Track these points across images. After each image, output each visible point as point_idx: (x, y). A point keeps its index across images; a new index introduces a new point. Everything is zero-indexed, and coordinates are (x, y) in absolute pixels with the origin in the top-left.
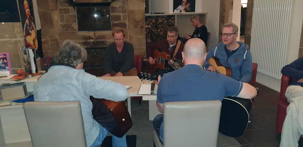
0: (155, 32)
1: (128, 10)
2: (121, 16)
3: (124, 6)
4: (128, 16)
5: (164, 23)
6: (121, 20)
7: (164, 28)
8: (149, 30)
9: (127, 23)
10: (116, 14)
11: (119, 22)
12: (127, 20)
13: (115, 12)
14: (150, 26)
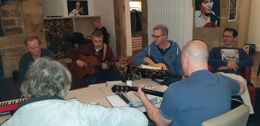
0: (54, 35)
1: (23, 14)
2: (15, 21)
3: (17, 10)
4: (24, 20)
5: (62, 26)
6: (15, 25)
7: (62, 31)
8: (47, 33)
9: (23, 27)
10: (9, 18)
11: (13, 26)
12: (23, 24)
13: (8, 16)
14: (48, 30)
